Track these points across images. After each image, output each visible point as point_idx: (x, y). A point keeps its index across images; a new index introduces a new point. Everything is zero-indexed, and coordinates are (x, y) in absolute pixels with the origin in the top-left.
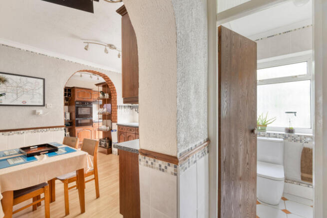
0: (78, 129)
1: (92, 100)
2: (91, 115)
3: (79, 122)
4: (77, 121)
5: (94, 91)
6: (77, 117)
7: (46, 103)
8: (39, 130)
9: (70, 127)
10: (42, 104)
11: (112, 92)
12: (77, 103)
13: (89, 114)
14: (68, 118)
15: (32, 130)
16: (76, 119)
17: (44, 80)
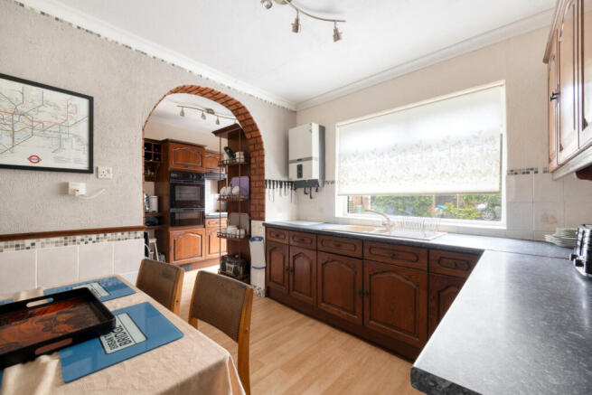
0: (175, 233)
1: (204, 170)
2: (201, 203)
3: (177, 217)
4: (174, 214)
5: (209, 152)
6: (172, 207)
7: (95, 165)
8: (78, 238)
9: (157, 227)
10: (85, 166)
11: (251, 147)
12: (173, 175)
13: (198, 199)
14: (154, 207)
15: (58, 239)
16: (172, 210)
17: (91, 99)
